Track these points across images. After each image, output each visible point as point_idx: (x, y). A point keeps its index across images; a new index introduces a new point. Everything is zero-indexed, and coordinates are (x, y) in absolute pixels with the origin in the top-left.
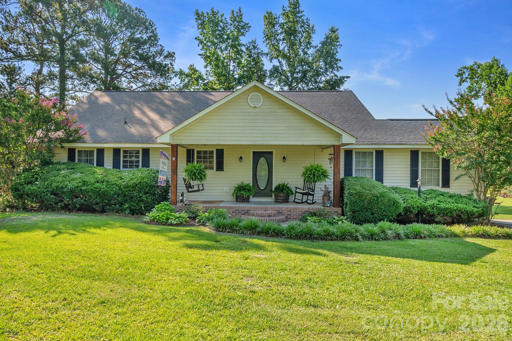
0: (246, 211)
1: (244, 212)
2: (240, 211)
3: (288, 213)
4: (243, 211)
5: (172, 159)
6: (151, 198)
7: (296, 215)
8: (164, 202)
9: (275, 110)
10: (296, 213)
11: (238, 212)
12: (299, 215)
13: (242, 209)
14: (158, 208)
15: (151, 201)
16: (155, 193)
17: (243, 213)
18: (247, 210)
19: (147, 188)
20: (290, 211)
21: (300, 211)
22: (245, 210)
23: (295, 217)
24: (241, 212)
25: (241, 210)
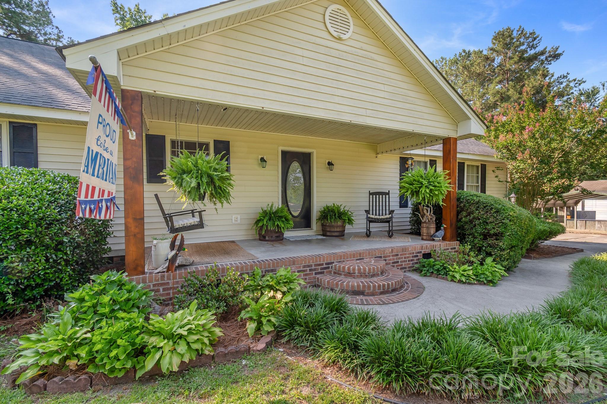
0: (325, 266)
1: (322, 269)
2: (313, 267)
3: (394, 259)
4: (320, 267)
5: (125, 136)
6: (47, 260)
7: (404, 261)
8: (104, 277)
9: (373, 55)
10: (405, 258)
11: (310, 270)
12: (409, 261)
13: (316, 261)
14: (82, 300)
15: (45, 269)
16: (61, 243)
17: (320, 271)
18: (327, 264)
19: (25, 226)
20: (397, 255)
21: (410, 254)
22: (322, 264)
23: (403, 266)
24: (315, 270)
25: (316, 265)
